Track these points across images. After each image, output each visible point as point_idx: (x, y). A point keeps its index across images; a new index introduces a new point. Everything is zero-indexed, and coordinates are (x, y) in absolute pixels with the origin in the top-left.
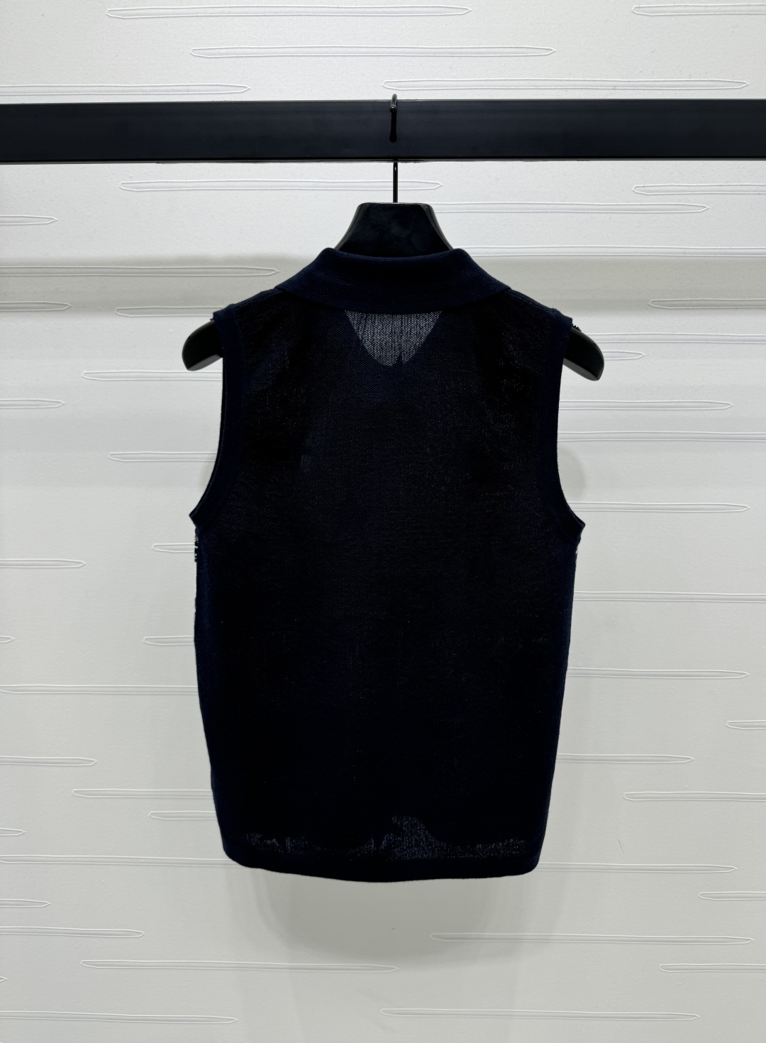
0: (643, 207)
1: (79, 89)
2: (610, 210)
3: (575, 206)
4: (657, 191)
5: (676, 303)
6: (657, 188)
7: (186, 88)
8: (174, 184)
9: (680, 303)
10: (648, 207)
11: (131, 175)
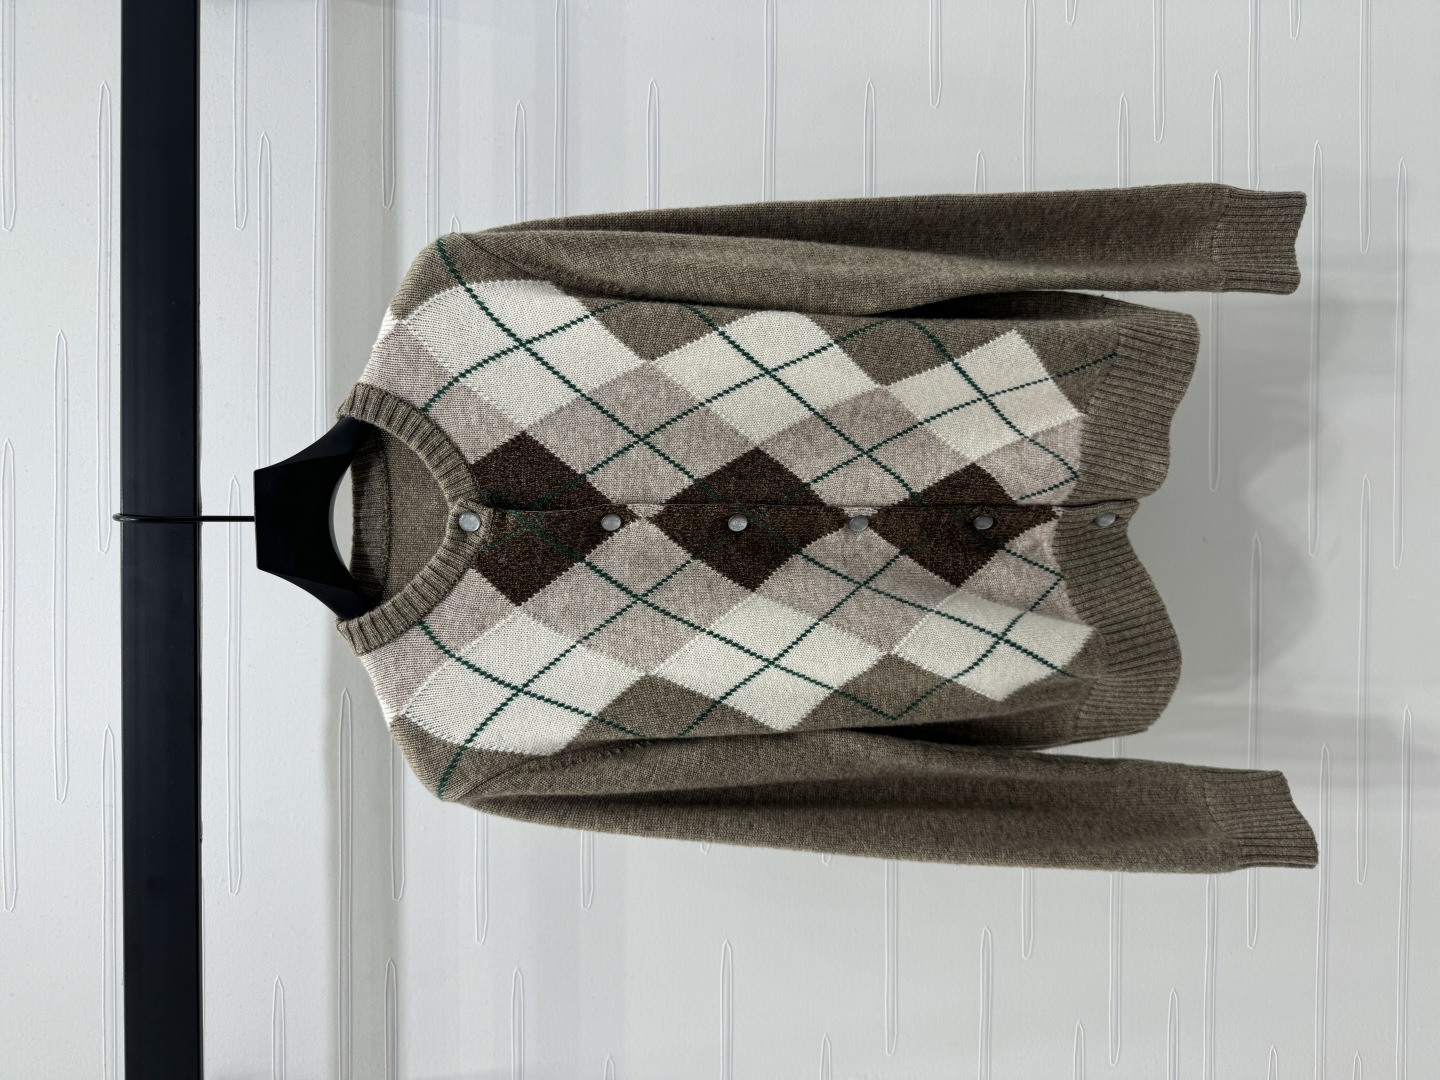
0: (263, 216)
1: (107, 949)
2: (267, 260)
3: (262, 305)
4: (243, 199)
5: (387, 175)
6: (239, 200)
7: (107, 809)
8: (232, 825)
9: (387, 168)
10: (263, 211)
11: (220, 880)
